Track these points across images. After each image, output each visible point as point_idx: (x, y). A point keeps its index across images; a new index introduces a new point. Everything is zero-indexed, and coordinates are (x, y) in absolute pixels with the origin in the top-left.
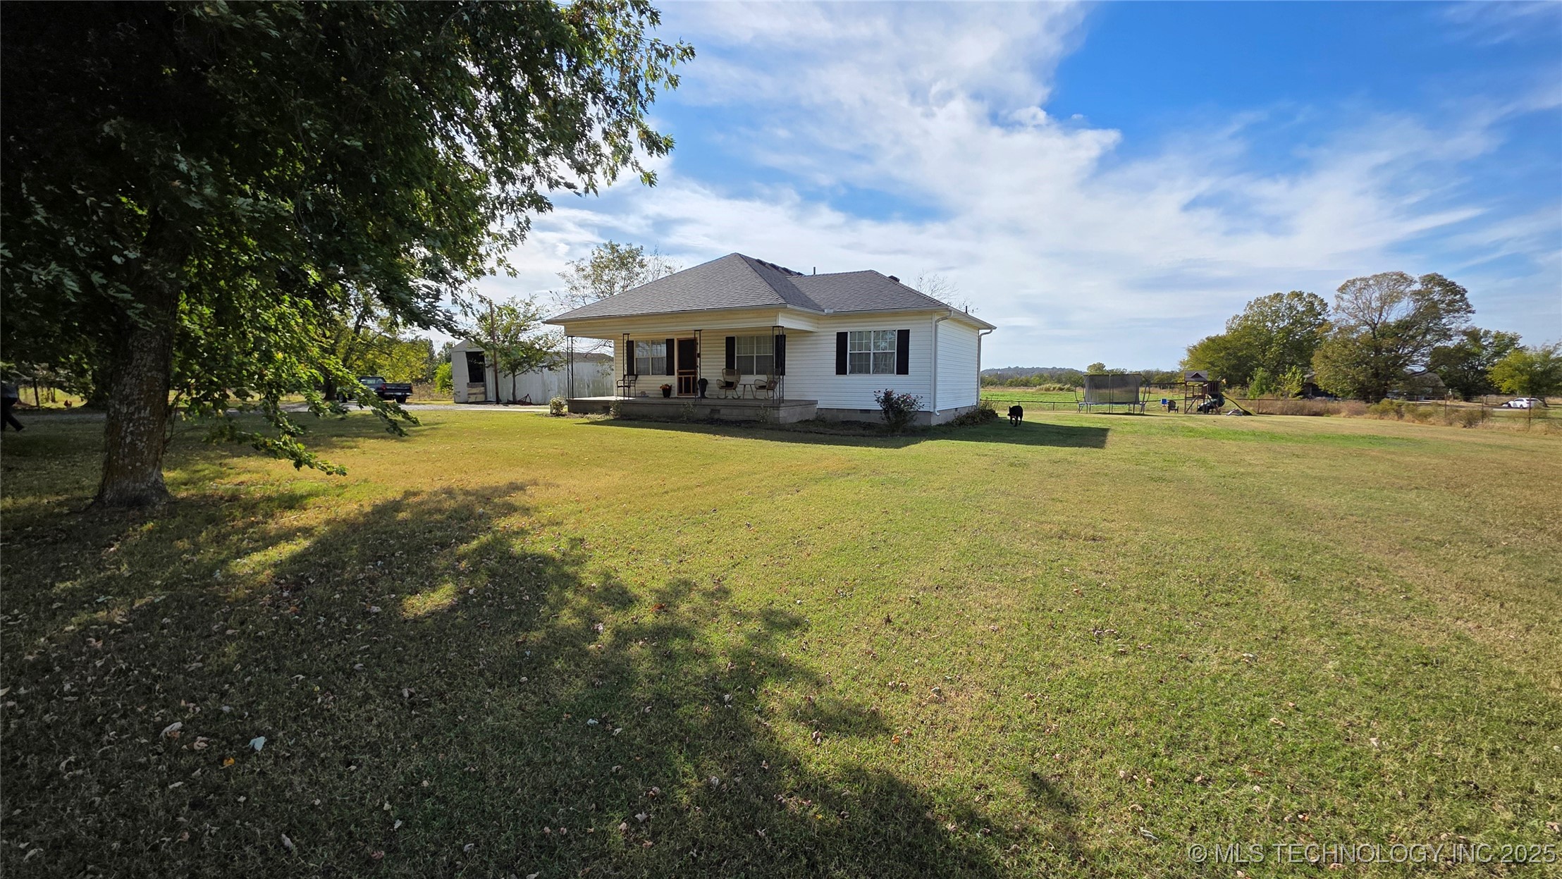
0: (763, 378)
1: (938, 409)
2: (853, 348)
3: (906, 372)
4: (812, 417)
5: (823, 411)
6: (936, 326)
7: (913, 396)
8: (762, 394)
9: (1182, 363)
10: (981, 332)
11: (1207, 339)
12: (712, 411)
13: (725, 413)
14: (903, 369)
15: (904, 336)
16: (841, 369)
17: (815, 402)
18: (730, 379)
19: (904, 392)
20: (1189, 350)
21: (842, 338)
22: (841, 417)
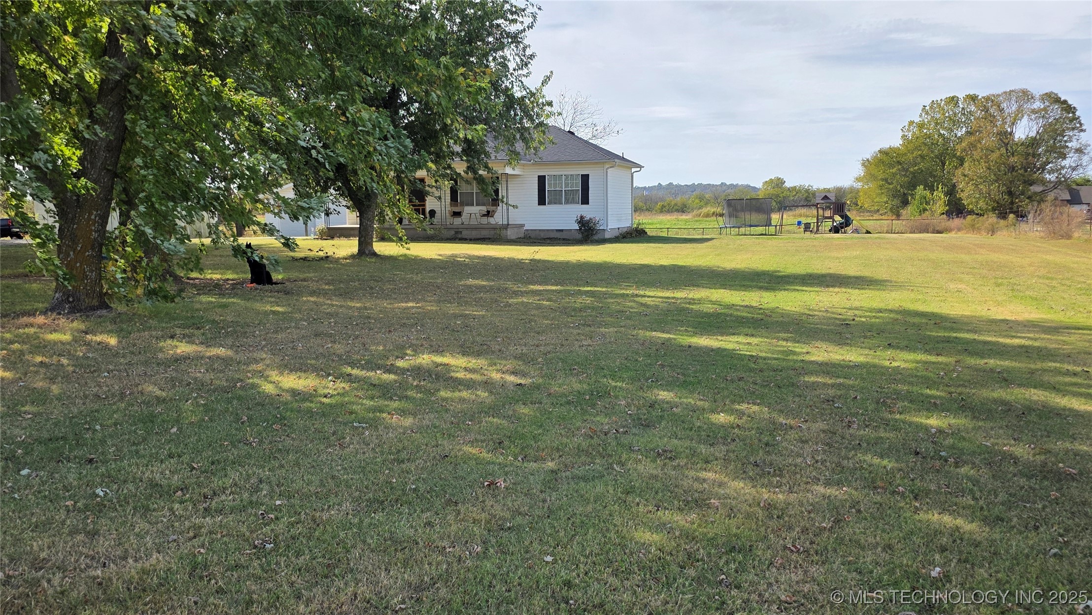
0: (484, 209)
1: (609, 227)
2: (550, 185)
3: (587, 203)
4: (522, 235)
5: (529, 232)
6: (607, 172)
7: (597, 219)
8: (485, 220)
9: (858, 179)
10: (633, 170)
11: (880, 151)
12: (456, 233)
13: (465, 233)
14: (585, 200)
15: (585, 178)
16: (542, 201)
17: (523, 225)
18: (457, 209)
19: (592, 216)
20: (863, 165)
21: (542, 180)
22: (542, 235)
